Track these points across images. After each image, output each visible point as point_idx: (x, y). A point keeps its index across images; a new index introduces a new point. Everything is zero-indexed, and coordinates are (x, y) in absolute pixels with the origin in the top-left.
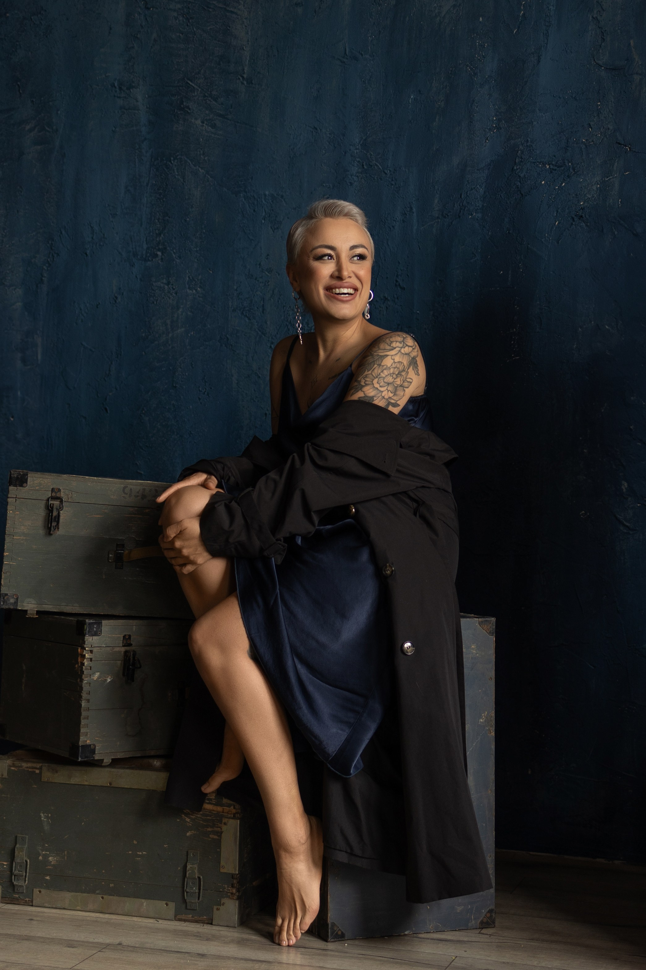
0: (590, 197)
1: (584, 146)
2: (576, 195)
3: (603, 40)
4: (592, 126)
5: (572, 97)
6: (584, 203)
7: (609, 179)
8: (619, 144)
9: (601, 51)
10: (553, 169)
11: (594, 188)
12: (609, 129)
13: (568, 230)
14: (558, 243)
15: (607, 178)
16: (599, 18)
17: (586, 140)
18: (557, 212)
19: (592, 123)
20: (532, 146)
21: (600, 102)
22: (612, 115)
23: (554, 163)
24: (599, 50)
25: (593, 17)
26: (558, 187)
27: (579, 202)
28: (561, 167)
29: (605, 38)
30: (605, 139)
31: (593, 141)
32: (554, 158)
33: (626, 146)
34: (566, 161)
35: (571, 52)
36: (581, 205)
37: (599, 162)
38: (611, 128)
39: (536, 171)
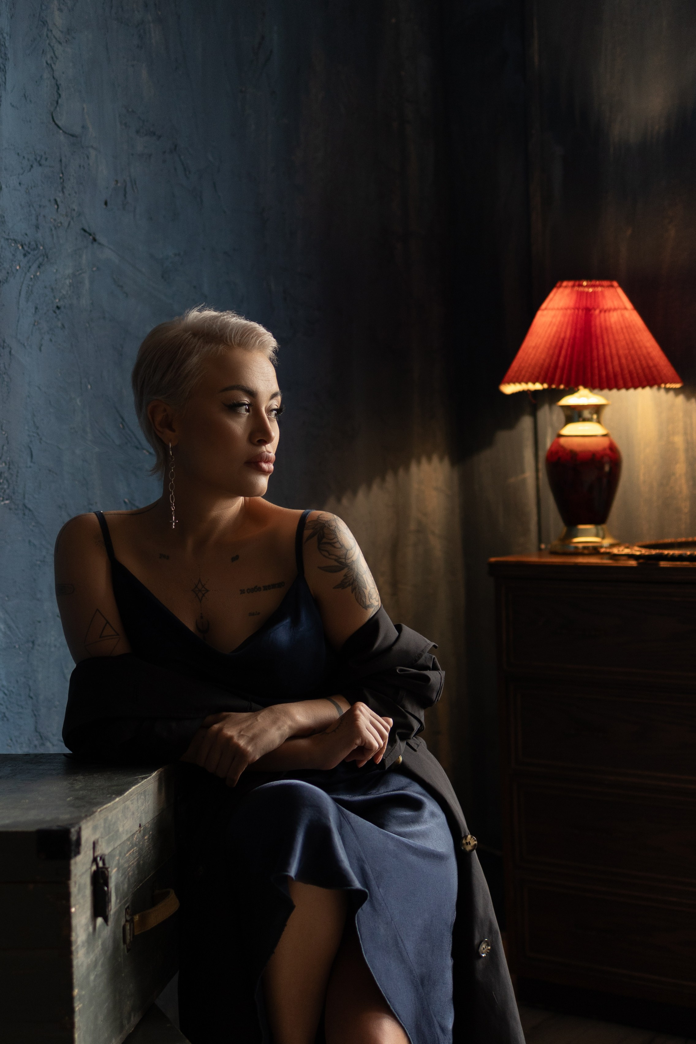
0: (64, 293)
1: (53, 228)
2: (52, 289)
3: (60, 95)
4: (59, 203)
5: (36, 159)
6: (59, 301)
7: (80, 274)
8: (85, 231)
9: (58, 109)
10: (27, 252)
11: (68, 282)
12: (74, 210)
13: (48, 333)
14: (40, 350)
15: (78, 271)
16: (53, 66)
17: (55, 220)
18: (36, 308)
19: (58, 200)
20: (4, 217)
21: (63, 174)
22: (76, 193)
23: (27, 243)
24: (56, 107)
25: (47, 63)
26: (34, 276)
27: (55, 297)
28: (34, 250)
29: (61, 93)
30: (72, 223)
31: (61, 223)
32: (26, 236)
33: (90, 234)
34: (39, 245)
35: (31, 101)
36: (57, 303)
37: (69, 251)
38: (76, 209)
39: (11, 252)
